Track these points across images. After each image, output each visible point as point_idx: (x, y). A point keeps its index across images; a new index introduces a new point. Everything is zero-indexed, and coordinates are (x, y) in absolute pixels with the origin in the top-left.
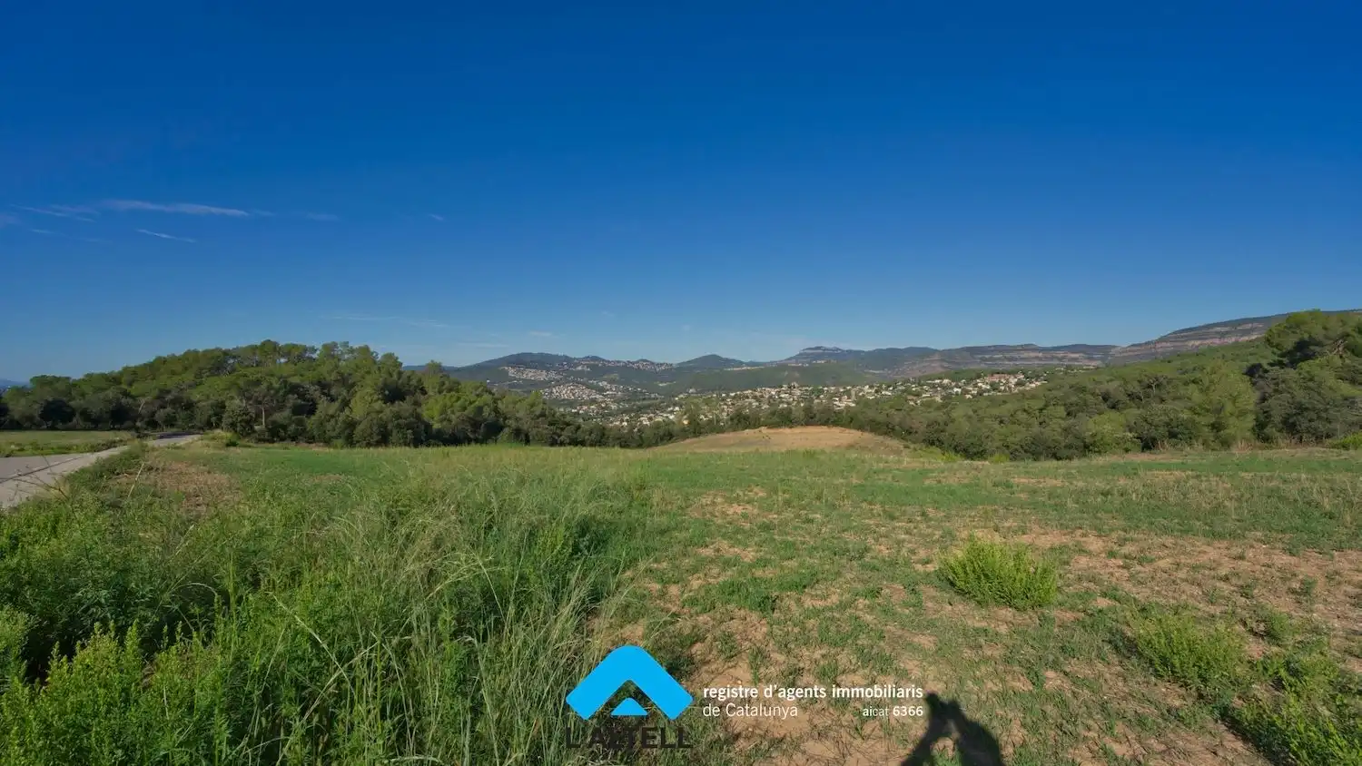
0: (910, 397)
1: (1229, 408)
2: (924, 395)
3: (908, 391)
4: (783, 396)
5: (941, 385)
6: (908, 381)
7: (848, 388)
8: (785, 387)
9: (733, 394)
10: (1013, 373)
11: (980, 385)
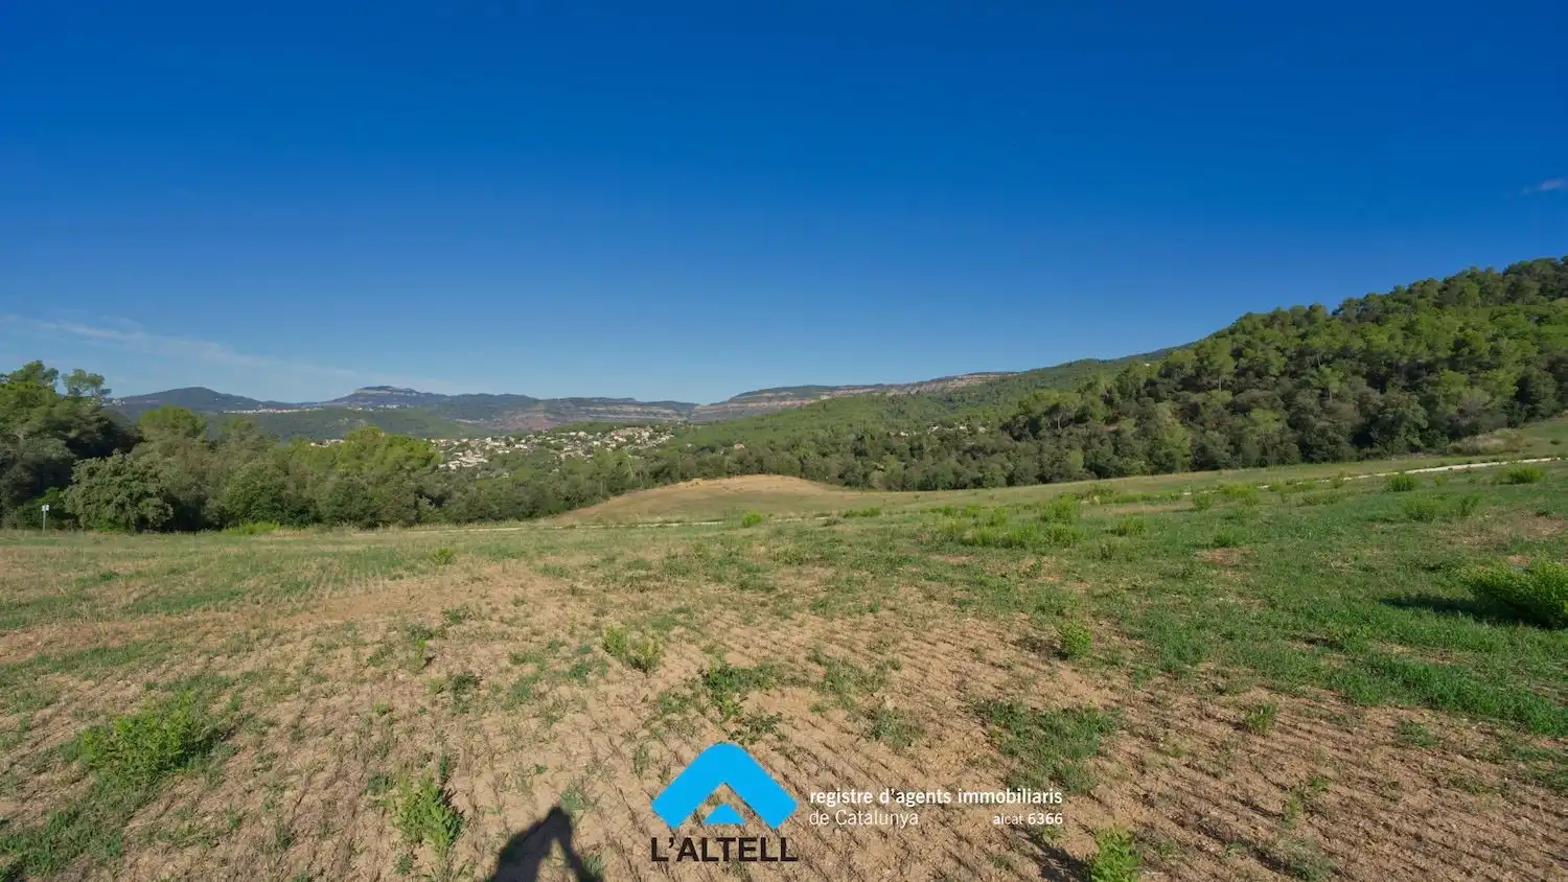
0: (550, 451)
2: (565, 449)
3: (545, 444)
5: (579, 439)
7: (465, 440)
11: (616, 438)
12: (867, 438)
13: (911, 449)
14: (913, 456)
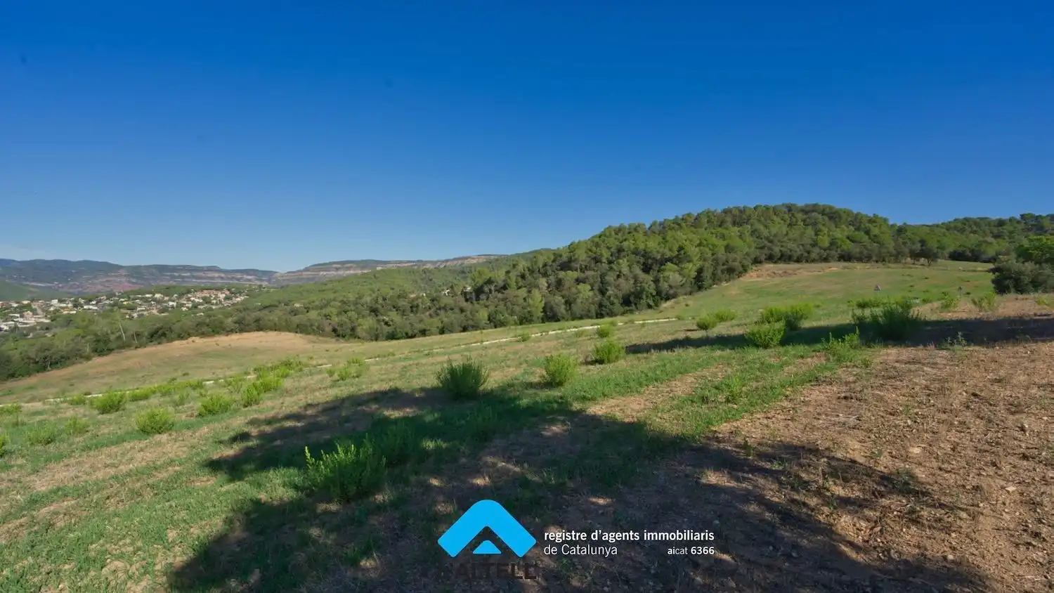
0: (122, 311)
2: (138, 309)
3: (117, 305)
5: (155, 300)
6: (113, 295)
7: (26, 302)
10: (220, 289)
11: (192, 299)
12: (380, 301)
13: (411, 307)
14: (412, 311)
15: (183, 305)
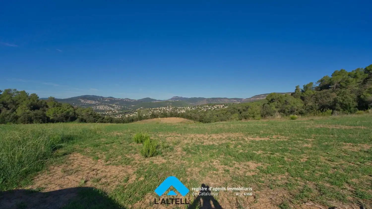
0: (199, 110)
1: (256, 113)
2: (202, 110)
3: (198, 108)
4: (167, 109)
5: (206, 107)
6: (198, 106)
7: (184, 107)
8: (168, 107)
9: (153, 109)
10: (222, 104)
11: (215, 107)
15: (212, 109)
